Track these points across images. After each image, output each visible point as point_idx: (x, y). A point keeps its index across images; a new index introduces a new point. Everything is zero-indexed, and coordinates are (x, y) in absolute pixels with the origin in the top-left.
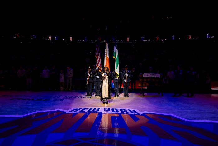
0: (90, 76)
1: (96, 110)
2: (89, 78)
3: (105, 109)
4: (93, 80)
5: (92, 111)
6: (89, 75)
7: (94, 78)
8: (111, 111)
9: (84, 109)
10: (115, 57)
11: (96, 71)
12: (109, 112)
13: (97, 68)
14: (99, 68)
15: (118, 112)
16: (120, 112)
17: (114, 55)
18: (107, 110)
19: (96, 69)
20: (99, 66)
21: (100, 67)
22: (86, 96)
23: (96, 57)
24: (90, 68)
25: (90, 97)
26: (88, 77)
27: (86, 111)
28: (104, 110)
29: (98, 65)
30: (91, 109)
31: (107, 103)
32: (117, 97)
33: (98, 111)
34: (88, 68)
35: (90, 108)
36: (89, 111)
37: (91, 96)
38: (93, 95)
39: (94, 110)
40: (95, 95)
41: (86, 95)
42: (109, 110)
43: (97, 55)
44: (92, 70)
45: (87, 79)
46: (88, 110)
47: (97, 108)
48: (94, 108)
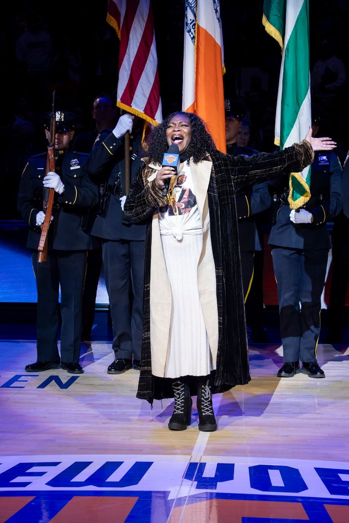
0: (60, 189)
1: (116, 476)
2: (55, 212)
3: (194, 471)
4: (88, 230)
5: (90, 481)
6: (53, 182)
7: (103, 214)
8: (240, 483)
9: (22, 469)
10: (283, 32)
11: (119, 153)
12: (223, 487)
13: (124, 125)
14: (138, 122)
15: (304, 487)
16: (316, 489)
17: (275, 11)
18: (210, 472)
19: (117, 132)
20: (139, 105)
21: (150, 110)
22: (34, 368)
23: (112, 22)
24: (61, 128)
25: (64, 375)
26: (49, 204)
27: (39, 484)
28: (189, 475)
29: (128, 97)
30: (79, 467)
31: (208, 423)
32: (301, 378)
33: (136, 482)
34: (49, 119)
35: (67, 461)
36: (64, 478)
37: (75, 367)
38: (91, 359)
39: (99, 478)
40: (111, 358)
41: (33, 359)
42: (226, 472)
43: (123, 12)
44: (80, 147)
45: (40, 218)
46: (52, 473)
47: (128, 462)
48: (98, 461)
